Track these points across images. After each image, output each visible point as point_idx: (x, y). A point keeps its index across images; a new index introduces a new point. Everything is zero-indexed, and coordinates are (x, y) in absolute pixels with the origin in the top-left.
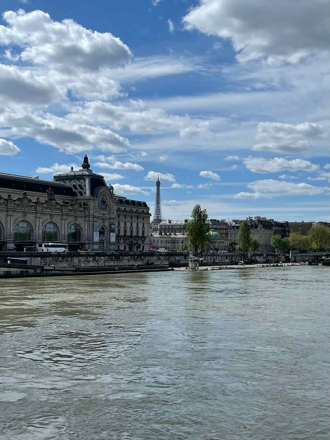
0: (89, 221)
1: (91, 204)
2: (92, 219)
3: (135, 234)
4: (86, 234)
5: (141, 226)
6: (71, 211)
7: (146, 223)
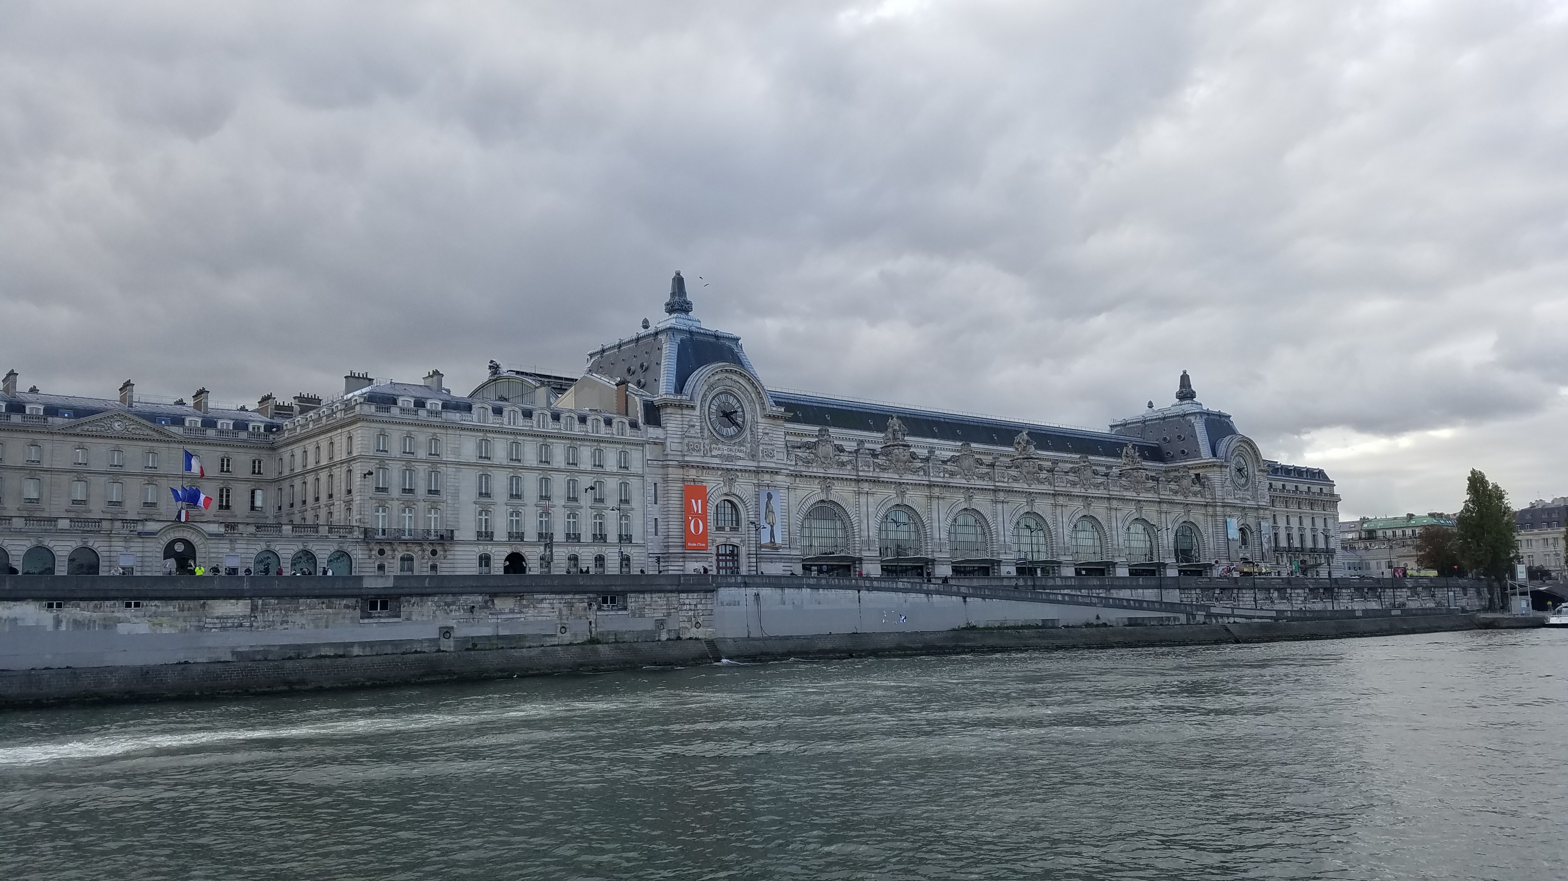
0: (1214, 515)
1: (1215, 476)
2: (1221, 509)
3: (1309, 544)
4: (1211, 546)
5: (1319, 524)
6: (1176, 493)
7: (1329, 518)
